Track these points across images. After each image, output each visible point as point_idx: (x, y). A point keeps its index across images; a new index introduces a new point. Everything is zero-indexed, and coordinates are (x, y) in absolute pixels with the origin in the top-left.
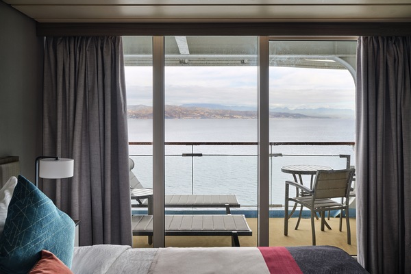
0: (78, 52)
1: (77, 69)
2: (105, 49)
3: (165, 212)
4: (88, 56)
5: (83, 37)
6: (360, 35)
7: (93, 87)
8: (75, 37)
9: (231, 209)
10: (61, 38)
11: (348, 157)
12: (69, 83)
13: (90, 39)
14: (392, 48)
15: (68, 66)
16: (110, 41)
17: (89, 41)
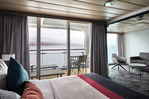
0: (12, 20)
1: (11, 25)
2: (22, 20)
3: (40, 70)
4: (16, 22)
5: (14, 15)
6: (91, 22)
7: (17, 32)
8: (11, 15)
9: (56, 68)
10: (5, 15)
11: (83, 53)
12: (8, 30)
13: (17, 16)
14: (97, 26)
15: (8, 24)
16: (24, 17)
17: (16, 17)
